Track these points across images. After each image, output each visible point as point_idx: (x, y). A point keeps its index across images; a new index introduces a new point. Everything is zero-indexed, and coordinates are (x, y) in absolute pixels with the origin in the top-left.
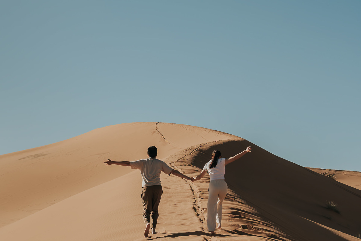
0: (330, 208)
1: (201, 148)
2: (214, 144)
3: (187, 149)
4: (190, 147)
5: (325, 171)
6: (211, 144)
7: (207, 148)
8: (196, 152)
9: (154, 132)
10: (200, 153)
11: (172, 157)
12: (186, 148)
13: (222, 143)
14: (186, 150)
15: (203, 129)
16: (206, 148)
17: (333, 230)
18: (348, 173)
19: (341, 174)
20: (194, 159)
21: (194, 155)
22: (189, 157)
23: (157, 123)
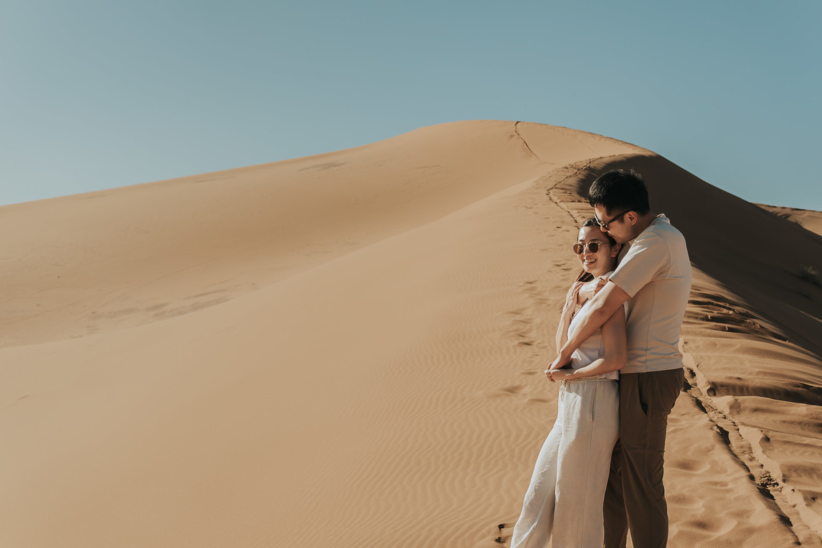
0: (806, 278)
1: (592, 165)
2: (612, 159)
3: (568, 166)
4: (572, 163)
5: (775, 210)
6: (607, 160)
7: (601, 166)
8: (583, 173)
9: (512, 136)
10: (589, 174)
11: (544, 179)
12: (566, 164)
13: (624, 159)
14: (567, 168)
15: (590, 136)
16: (599, 167)
17: (817, 319)
18: (811, 214)
19: (800, 215)
20: (581, 184)
21: (581, 176)
22: (573, 181)
23: (517, 122)
